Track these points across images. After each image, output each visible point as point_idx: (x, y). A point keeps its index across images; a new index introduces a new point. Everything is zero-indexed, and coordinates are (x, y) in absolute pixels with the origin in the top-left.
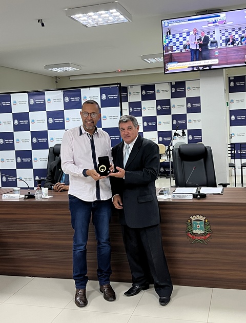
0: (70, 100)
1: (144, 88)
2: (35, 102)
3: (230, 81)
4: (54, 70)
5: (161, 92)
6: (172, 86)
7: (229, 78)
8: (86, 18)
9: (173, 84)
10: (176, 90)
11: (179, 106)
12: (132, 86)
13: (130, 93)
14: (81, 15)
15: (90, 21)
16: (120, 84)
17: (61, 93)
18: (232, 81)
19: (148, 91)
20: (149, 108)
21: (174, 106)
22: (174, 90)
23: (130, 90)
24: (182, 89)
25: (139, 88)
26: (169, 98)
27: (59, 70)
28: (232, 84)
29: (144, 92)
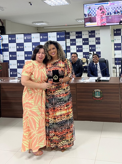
0: (43, 38)
1: (77, 33)
2: (27, 38)
3: (114, 31)
4: (36, 24)
9: (90, 31)
10: (91, 34)
11: (92, 41)
12: (72, 32)
13: (71, 35)
16: (65, 31)
17: (39, 34)
19: (79, 34)
20: (79, 42)
21: (90, 41)
22: (90, 34)
23: (71, 34)
24: (94, 34)
25: (75, 33)
26: (88, 37)
27: (39, 24)
28: (115, 32)
29: (77, 35)
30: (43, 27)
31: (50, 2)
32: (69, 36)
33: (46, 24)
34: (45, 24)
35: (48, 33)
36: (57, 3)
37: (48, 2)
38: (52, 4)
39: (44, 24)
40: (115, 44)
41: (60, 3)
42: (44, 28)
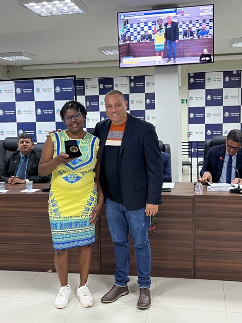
0: (22, 91)
1: (101, 81)
4: (5, 58)
5: (120, 86)
6: (131, 81)
7: (189, 74)
9: (133, 78)
10: (135, 85)
12: (89, 79)
13: (87, 86)
16: (75, 76)
17: (12, 84)
18: (192, 77)
19: (106, 85)
21: (132, 101)
22: (132, 84)
23: (87, 83)
24: (141, 84)
25: (97, 81)
26: (128, 93)
27: (10, 59)
28: (192, 80)
29: (102, 86)
30: (21, 67)
31: (39, 7)
32: (84, 88)
33: (29, 59)
34: (26, 58)
35: (34, 81)
36: (54, 9)
37: (33, 6)
38: (42, 12)
39: (23, 58)
40: (191, 110)
41: (63, 10)
42: (24, 68)
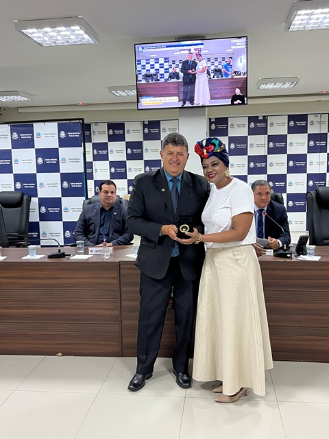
0: (19, 137)
1: (110, 126)
3: (211, 123)
5: (132, 132)
6: (145, 126)
7: (210, 119)
8: (41, 35)
9: (146, 123)
10: (150, 131)
12: (96, 123)
13: (94, 132)
14: (35, 30)
15: (46, 39)
16: (83, 120)
18: (213, 123)
19: (117, 131)
20: (117, 151)
21: (147, 150)
22: (146, 130)
23: (93, 128)
24: (156, 130)
25: (106, 126)
26: (141, 140)
27: (4, 99)
28: (213, 127)
29: (111, 132)
30: (16, 109)
32: (90, 134)
34: (23, 99)
35: (34, 124)
36: (59, 38)
38: (44, 41)
42: (19, 110)
